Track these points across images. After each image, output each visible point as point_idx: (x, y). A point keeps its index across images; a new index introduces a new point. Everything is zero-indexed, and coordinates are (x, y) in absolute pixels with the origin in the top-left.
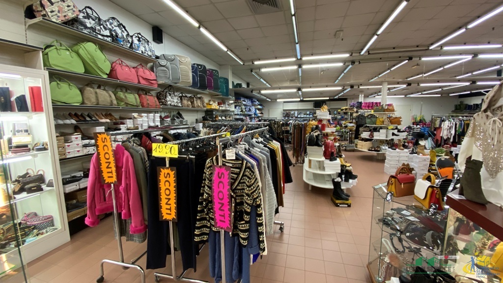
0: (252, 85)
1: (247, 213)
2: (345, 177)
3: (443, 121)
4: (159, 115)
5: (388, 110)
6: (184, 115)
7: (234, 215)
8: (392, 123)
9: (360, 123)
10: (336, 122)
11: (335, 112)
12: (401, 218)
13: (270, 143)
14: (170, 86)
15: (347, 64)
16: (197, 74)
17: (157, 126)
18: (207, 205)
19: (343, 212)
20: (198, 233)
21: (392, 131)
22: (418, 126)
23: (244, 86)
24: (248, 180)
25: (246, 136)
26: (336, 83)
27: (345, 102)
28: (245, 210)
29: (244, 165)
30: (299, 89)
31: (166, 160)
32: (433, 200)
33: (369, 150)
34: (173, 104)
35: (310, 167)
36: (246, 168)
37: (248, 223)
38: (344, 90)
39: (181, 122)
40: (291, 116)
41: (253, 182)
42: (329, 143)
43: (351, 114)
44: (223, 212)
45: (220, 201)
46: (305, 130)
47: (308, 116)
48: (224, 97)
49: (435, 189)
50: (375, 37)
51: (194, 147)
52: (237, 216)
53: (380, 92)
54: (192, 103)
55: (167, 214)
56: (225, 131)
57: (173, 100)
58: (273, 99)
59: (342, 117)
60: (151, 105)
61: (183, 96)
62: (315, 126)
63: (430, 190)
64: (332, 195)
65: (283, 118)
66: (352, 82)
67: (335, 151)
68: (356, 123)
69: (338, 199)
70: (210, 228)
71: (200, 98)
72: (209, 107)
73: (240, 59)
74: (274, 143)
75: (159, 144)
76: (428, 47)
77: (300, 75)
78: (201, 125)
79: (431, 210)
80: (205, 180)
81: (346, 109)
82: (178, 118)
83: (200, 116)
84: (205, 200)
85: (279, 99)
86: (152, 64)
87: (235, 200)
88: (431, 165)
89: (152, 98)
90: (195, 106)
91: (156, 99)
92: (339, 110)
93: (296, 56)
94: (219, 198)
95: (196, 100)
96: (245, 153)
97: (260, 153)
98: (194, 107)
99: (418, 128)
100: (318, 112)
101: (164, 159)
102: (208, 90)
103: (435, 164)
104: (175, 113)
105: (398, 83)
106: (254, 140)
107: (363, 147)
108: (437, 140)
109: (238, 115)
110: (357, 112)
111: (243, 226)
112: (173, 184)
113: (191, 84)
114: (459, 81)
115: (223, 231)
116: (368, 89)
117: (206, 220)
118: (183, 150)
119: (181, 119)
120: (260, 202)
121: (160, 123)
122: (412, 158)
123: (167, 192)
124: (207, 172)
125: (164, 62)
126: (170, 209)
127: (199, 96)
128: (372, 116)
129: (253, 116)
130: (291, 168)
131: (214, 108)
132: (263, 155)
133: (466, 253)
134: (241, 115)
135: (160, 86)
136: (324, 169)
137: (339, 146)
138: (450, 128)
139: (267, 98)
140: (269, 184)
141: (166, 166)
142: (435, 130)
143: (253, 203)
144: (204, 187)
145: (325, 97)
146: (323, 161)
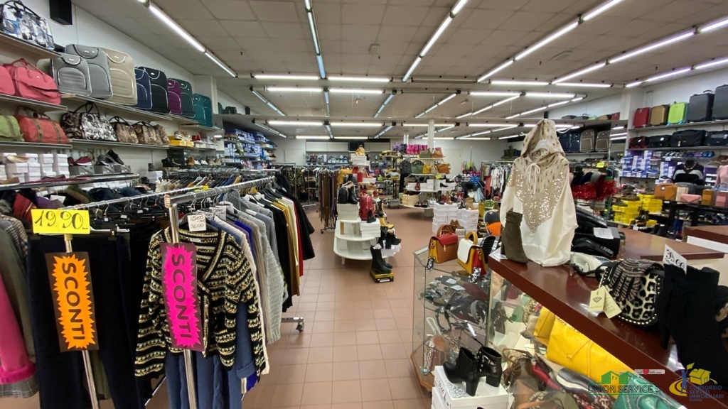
0: (254, 111)
1: (231, 316)
2: (386, 243)
3: (492, 168)
4: (66, 156)
5: (435, 155)
6: (121, 156)
7: (209, 323)
8: (440, 171)
9: (405, 171)
10: (377, 170)
11: (376, 157)
12: (446, 288)
13: (277, 202)
14: (91, 103)
15: (387, 92)
16: (147, 86)
17: (63, 177)
18: (156, 313)
19: (385, 289)
20: (142, 363)
21: (440, 182)
22: (469, 175)
23: (240, 111)
24: (230, 263)
25: (231, 190)
26: (376, 117)
27: (388, 143)
28: (226, 312)
29: (223, 240)
30: (326, 123)
31: (66, 239)
32: (476, 264)
33: (416, 206)
34: (96, 136)
35: (342, 233)
36: (226, 244)
37: (232, 332)
38: (384, 127)
39: (117, 170)
40: (318, 161)
41: (239, 265)
42: (366, 199)
43: (395, 161)
44: (187, 321)
45: (180, 304)
46: (336, 182)
47: (341, 162)
48: (204, 127)
49: (477, 249)
50: (419, 60)
51: (133, 214)
52: (213, 322)
53: (427, 132)
54: (140, 135)
55: (75, 338)
56: (203, 184)
57: (97, 129)
58: (291, 134)
59: (385, 164)
60: (45, 138)
61: (120, 123)
62: (347, 176)
63: (473, 251)
64: (371, 267)
65: (307, 165)
66: (395, 117)
67: (374, 208)
68: (401, 172)
69: (378, 273)
70: (166, 349)
71: (155, 128)
72: (174, 144)
73: (229, 67)
74: (283, 202)
75: (46, 211)
76: (477, 79)
77: (328, 102)
78: (160, 174)
79: (474, 275)
80: (150, 270)
81: (388, 153)
82: (109, 161)
83: (157, 159)
84: (151, 305)
85: (300, 135)
86: (48, 60)
87: (210, 297)
88: (480, 220)
89: (49, 123)
90: (146, 140)
91: (58, 126)
92: (381, 155)
93: (318, 74)
94: (176, 298)
95: (148, 131)
96: (228, 219)
97: (255, 219)
98: (144, 143)
99: (468, 178)
100: (353, 156)
101: (60, 238)
102: (170, 114)
103: (484, 218)
104: (104, 153)
105: (446, 122)
106: (247, 197)
107: (409, 202)
108: (487, 191)
109: (231, 157)
110: (401, 157)
111: (225, 337)
112: (84, 283)
113: (136, 103)
114: (507, 122)
115: (189, 351)
116: (413, 127)
117: (158, 337)
118: (106, 219)
119: (117, 164)
120: (252, 295)
121: (70, 171)
122: (460, 214)
123: (73, 299)
124: (153, 255)
125: (75, 58)
126: (82, 329)
127: (153, 123)
128: (419, 163)
129: (259, 160)
130: (313, 237)
131: (185, 145)
132: (259, 221)
133: (514, 320)
134: (236, 157)
135: (65, 101)
136: (360, 234)
137: (380, 202)
138: (500, 177)
139: (281, 132)
140: (271, 265)
141: (65, 250)
142: (485, 179)
143: (241, 298)
144: (149, 282)
145: (362, 136)
146: (359, 224)
